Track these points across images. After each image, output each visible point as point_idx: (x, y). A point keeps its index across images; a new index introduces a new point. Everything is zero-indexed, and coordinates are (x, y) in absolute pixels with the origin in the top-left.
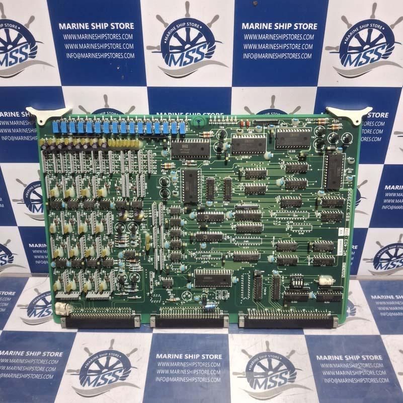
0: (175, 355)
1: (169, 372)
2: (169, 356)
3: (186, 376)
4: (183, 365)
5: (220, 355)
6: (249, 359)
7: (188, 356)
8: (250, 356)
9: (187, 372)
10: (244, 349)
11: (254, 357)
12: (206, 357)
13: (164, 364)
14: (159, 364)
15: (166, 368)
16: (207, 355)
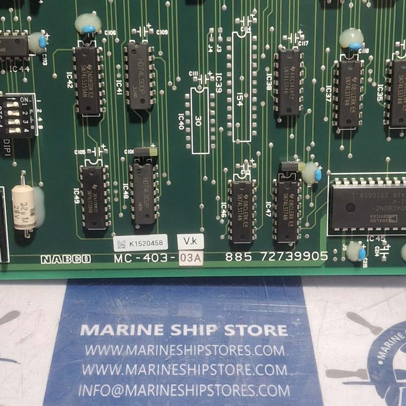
0: (140, 327)
1: (123, 370)
2: (122, 329)
3: (179, 380)
4: (169, 351)
5: (280, 327)
6: (374, 337)
7: (182, 329)
8: (375, 330)
9: (179, 371)
10: (352, 310)
11: (388, 331)
12: (237, 330)
13: (104, 351)
14: (90, 351)
15: (111, 360)
16: (241, 327)
